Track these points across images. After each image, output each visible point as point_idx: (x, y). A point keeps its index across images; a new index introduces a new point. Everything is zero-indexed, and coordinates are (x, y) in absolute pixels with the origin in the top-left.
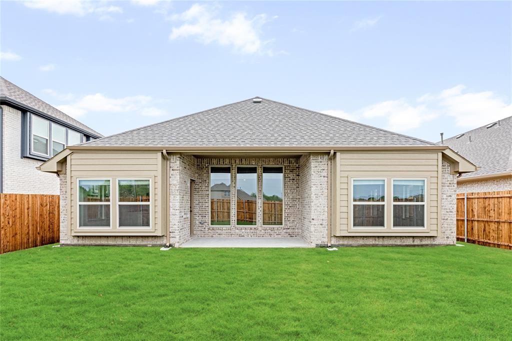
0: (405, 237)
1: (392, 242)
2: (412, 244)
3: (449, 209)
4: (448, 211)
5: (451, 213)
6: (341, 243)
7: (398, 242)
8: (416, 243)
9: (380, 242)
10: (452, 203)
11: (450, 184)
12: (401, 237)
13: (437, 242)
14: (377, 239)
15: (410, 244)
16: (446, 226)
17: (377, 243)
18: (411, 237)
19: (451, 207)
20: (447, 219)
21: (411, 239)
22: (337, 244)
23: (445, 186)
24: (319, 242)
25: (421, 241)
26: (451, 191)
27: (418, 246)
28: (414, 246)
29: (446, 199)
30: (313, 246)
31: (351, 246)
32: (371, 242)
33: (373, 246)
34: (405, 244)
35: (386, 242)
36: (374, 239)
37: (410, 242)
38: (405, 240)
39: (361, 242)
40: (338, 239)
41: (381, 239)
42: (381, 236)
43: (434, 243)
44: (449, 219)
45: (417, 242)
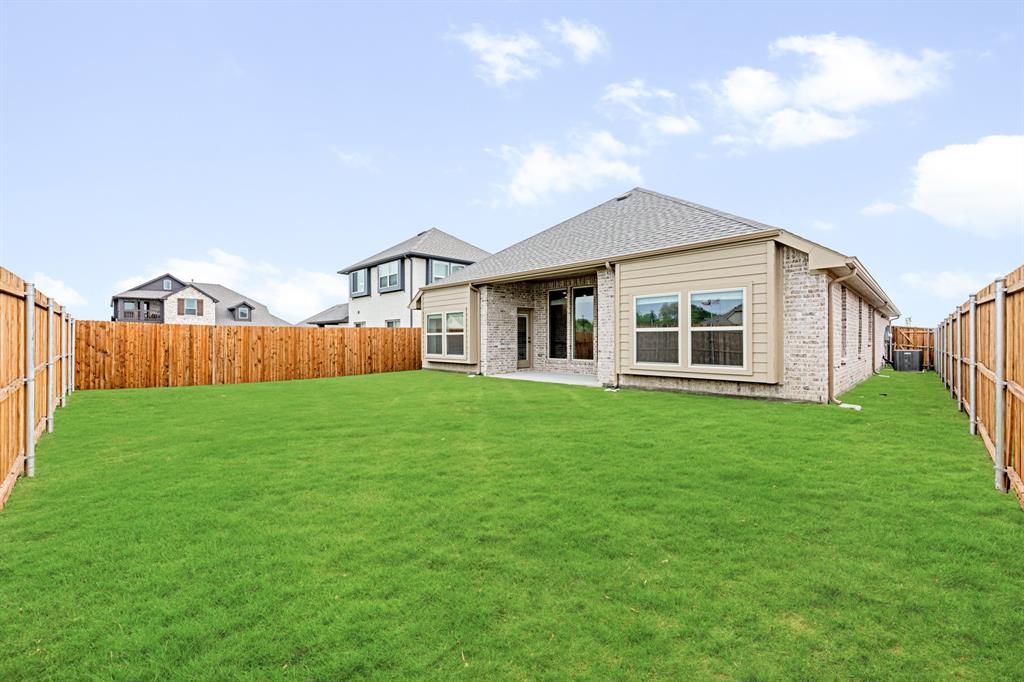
0: (725, 381)
1: (702, 388)
2: (737, 393)
3: (809, 337)
4: (807, 340)
5: (813, 345)
6: (632, 384)
7: (713, 389)
8: (742, 393)
9: (685, 387)
10: (816, 326)
11: (810, 291)
12: (716, 381)
13: (782, 393)
14: (680, 382)
15: (732, 393)
16: (802, 367)
17: (680, 388)
18: (734, 382)
19: (814, 333)
20: (804, 356)
21: (735, 386)
22: (627, 384)
23: (800, 297)
24: (607, 381)
25: (752, 390)
26: (813, 305)
27: (748, 397)
28: (741, 397)
29: (803, 319)
30: (599, 384)
31: (644, 389)
32: (671, 385)
33: (675, 391)
34: (724, 393)
35: (694, 387)
36: (674, 381)
37: (732, 390)
38: (723, 386)
39: (658, 384)
40: (627, 378)
41: (686, 383)
42: (685, 379)
43: (777, 396)
44: (808, 355)
45: (745, 391)
